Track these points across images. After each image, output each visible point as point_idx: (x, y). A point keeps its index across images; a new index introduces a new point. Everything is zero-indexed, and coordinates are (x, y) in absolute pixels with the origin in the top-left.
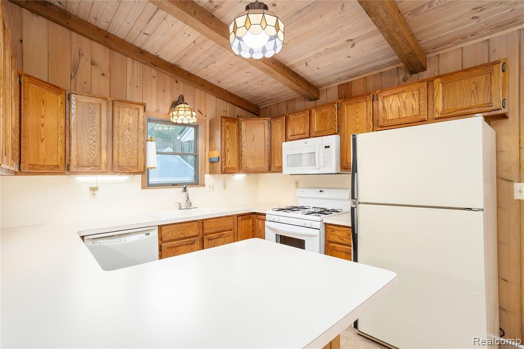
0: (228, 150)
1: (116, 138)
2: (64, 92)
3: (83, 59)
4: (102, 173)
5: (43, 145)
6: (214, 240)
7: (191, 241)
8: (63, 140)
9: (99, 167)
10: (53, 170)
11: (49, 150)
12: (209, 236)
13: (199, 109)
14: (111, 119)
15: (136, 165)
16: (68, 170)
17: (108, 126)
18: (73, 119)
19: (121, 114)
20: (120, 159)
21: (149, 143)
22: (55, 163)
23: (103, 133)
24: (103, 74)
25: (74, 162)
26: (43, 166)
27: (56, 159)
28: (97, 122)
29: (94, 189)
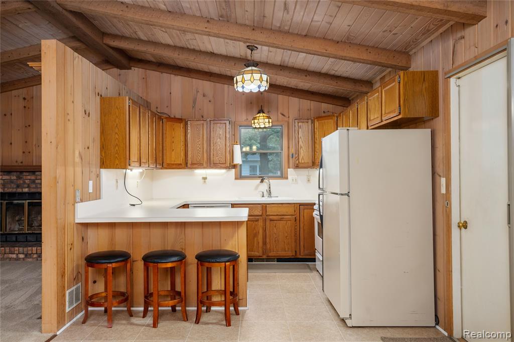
0: (301, 147)
1: (212, 145)
2: (184, 121)
3: (198, 94)
4: (204, 168)
5: (173, 153)
6: (275, 221)
7: (255, 219)
8: (184, 149)
9: (203, 164)
10: (178, 166)
11: (176, 155)
12: (271, 217)
13: (282, 113)
14: (209, 132)
15: (224, 162)
16: (187, 166)
17: (207, 137)
18: (189, 136)
19: (215, 128)
20: (215, 159)
21: (235, 146)
22: (180, 163)
23: (205, 142)
24: (210, 101)
25: (189, 162)
26: (173, 164)
27: (180, 160)
28: (201, 136)
29: (205, 179)
